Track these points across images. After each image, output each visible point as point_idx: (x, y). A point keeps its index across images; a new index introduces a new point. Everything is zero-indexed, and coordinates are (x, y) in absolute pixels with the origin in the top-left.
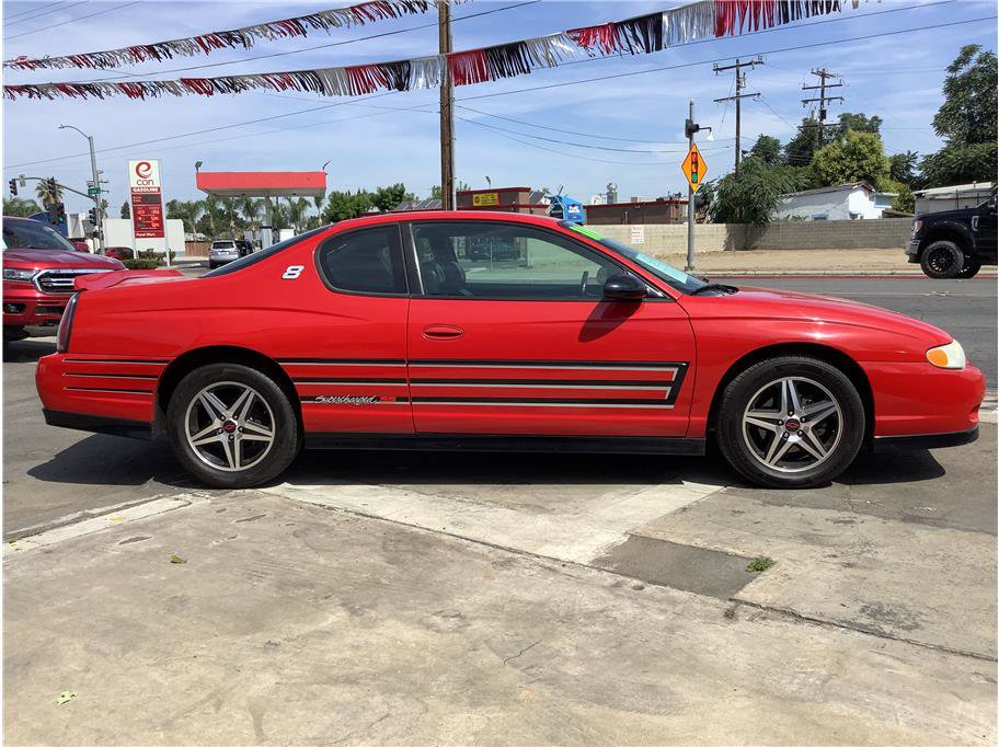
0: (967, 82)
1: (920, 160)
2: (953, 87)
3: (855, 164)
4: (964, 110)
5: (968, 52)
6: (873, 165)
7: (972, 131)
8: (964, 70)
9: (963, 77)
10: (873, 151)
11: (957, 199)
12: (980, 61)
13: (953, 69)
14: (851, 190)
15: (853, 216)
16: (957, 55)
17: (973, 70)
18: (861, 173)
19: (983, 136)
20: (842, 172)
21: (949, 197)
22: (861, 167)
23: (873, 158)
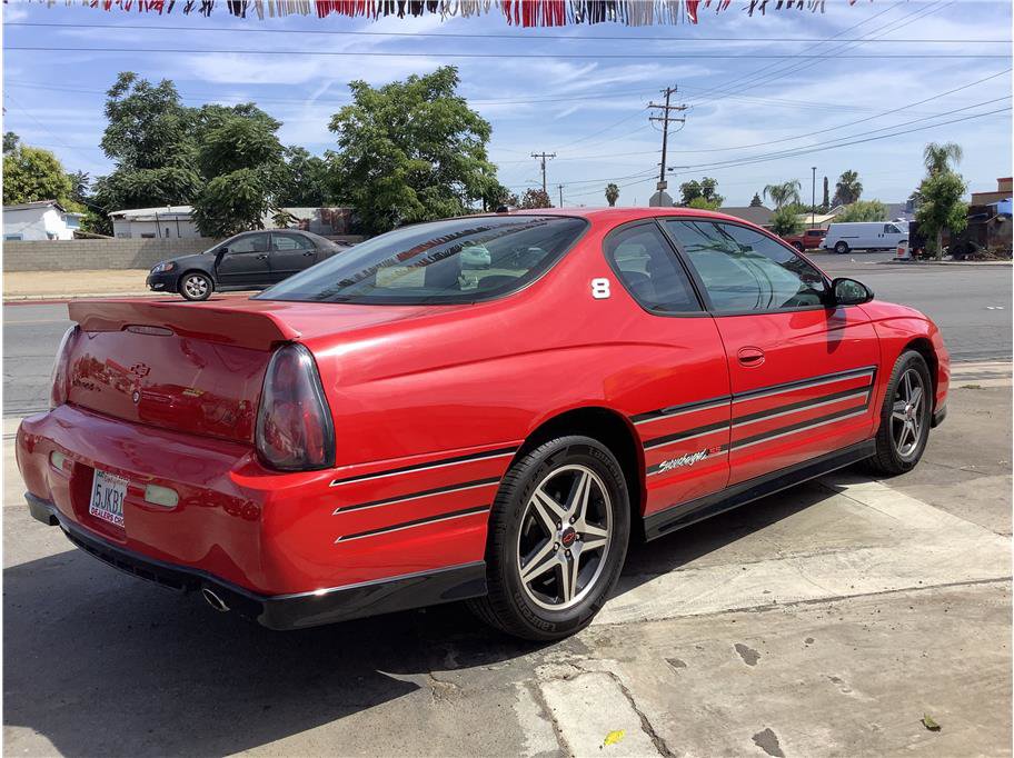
0: (129, 109)
1: (93, 181)
2: (114, 112)
3: (34, 181)
4: (129, 135)
5: (126, 79)
6: (54, 183)
7: (140, 156)
8: (125, 96)
9: (124, 103)
10: (52, 168)
11: (157, 221)
12: (138, 89)
13: (114, 93)
14: (45, 208)
15: (50, 236)
16: (115, 80)
17: (133, 97)
18: (42, 191)
19: (152, 162)
20: (21, 189)
21: (149, 219)
22: (41, 185)
23: (54, 176)
